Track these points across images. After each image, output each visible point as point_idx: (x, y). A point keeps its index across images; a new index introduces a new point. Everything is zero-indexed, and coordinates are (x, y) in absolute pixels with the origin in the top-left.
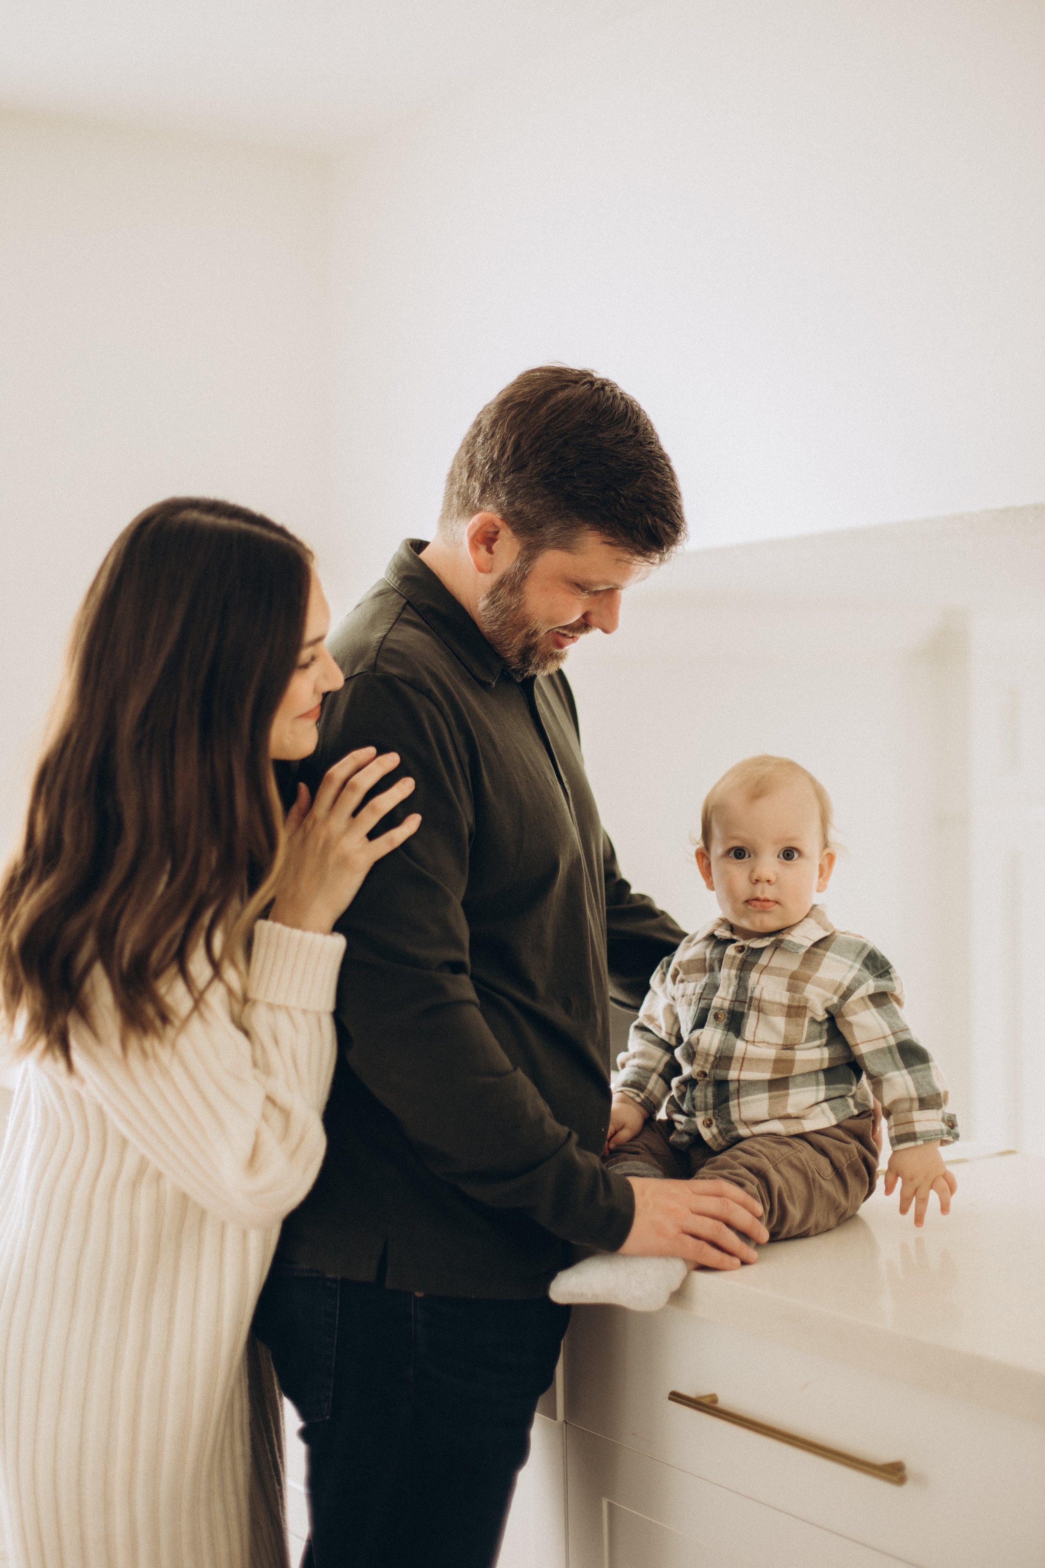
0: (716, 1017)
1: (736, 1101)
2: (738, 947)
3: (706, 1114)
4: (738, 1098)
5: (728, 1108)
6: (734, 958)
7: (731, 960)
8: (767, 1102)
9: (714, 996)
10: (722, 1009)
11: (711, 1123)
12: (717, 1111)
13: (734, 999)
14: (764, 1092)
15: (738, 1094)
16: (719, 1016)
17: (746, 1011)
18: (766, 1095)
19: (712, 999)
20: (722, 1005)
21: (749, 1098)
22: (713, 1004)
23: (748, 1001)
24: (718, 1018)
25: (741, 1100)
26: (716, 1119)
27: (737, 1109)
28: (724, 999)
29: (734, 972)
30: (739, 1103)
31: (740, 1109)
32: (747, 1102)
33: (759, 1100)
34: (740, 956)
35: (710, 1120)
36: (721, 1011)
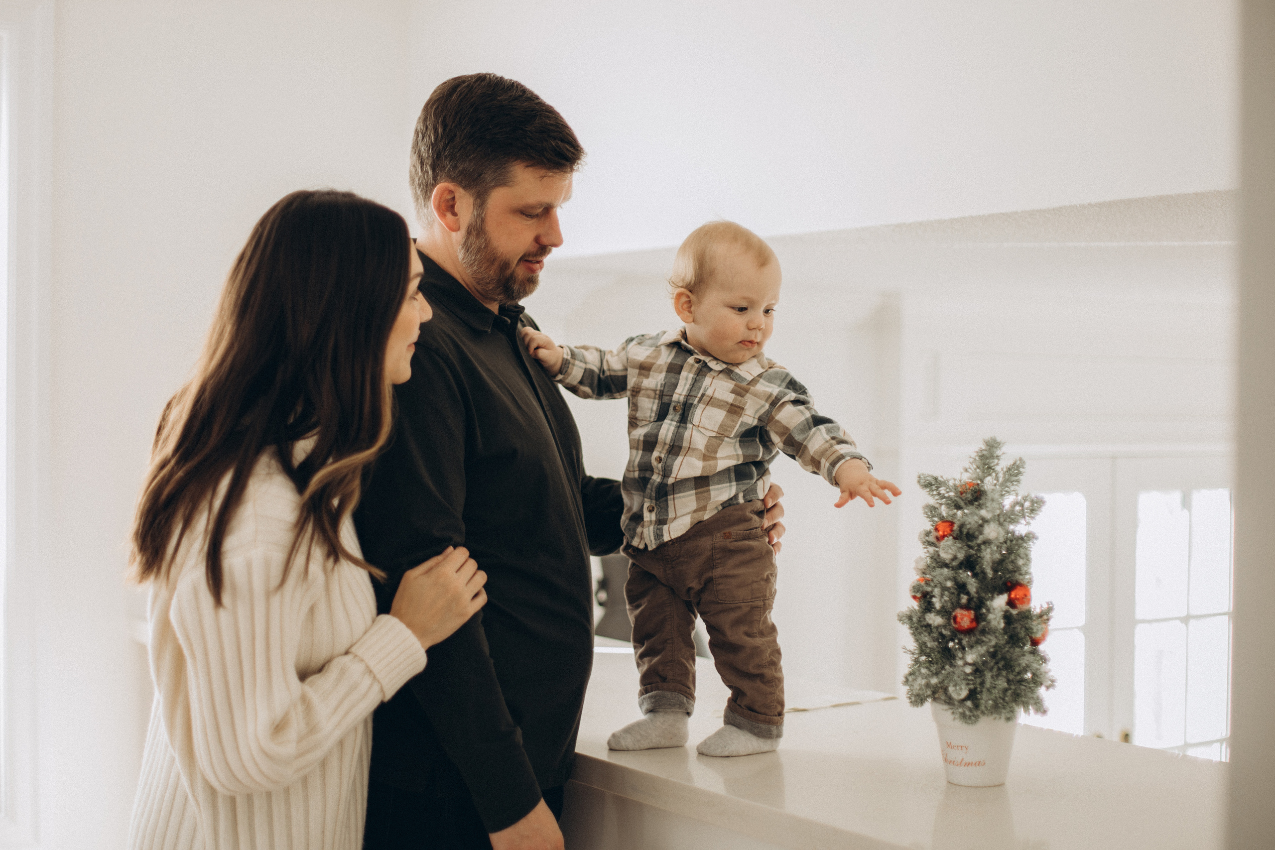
0: (675, 408)
1: (672, 496)
2: (697, 359)
3: (651, 502)
4: (674, 494)
5: (667, 501)
6: (693, 365)
7: (690, 367)
8: (694, 497)
9: (674, 393)
10: (679, 403)
11: (653, 510)
12: (658, 503)
13: (687, 394)
14: (692, 490)
15: (673, 492)
16: (677, 408)
17: (695, 402)
18: (694, 492)
19: (672, 396)
20: (679, 400)
21: (681, 495)
22: (673, 399)
23: (699, 395)
24: (676, 410)
25: (675, 496)
26: (657, 508)
27: (672, 502)
28: (680, 395)
29: (691, 376)
30: (674, 498)
31: (674, 502)
32: (680, 497)
33: (688, 496)
34: (697, 365)
35: (653, 508)
36: (678, 404)
